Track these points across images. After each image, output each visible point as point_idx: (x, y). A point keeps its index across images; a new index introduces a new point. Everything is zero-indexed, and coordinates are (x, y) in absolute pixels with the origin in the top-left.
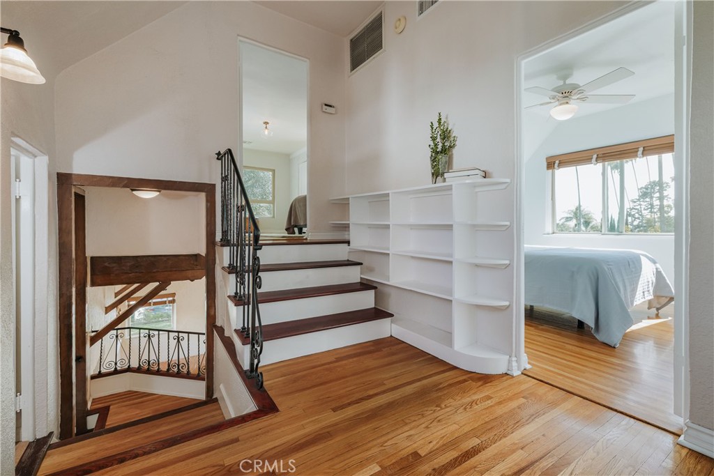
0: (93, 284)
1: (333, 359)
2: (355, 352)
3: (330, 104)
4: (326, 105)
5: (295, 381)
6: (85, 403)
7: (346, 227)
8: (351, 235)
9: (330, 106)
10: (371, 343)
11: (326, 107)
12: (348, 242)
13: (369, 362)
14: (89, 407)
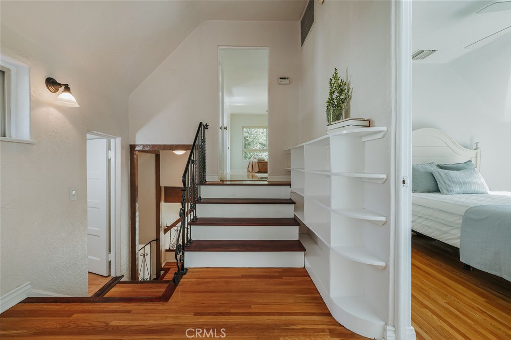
0: (166, 201)
1: (239, 275)
2: (261, 274)
3: (285, 77)
4: (281, 78)
5: (199, 284)
6: (160, 264)
7: (289, 173)
8: (292, 179)
9: (285, 78)
10: (281, 270)
11: (282, 80)
12: (289, 184)
13: (261, 285)
14: (163, 266)
